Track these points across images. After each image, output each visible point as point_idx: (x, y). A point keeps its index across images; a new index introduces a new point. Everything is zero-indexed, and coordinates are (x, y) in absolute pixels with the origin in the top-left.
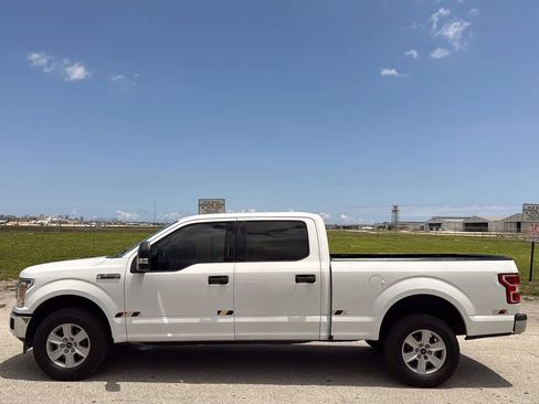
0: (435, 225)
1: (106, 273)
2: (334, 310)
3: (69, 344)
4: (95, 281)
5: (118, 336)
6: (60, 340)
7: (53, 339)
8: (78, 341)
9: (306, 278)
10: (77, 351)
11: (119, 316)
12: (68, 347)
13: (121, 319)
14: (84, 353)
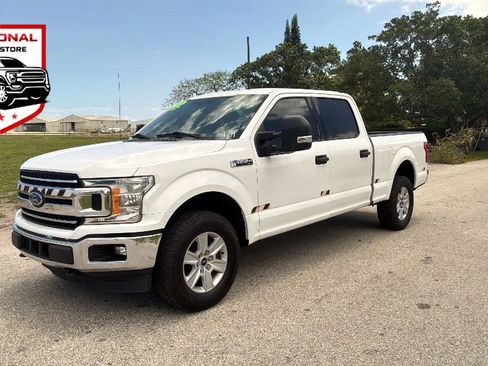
2: (375, 179)
3: (205, 259)
4: (230, 170)
5: (253, 236)
6: (196, 258)
7: (190, 259)
8: (214, 253)
9: (364, 154)
10: (214, 267)
11: (254, 211)
12: (203, 264)
13: (256, 214)
14: (221, 266)
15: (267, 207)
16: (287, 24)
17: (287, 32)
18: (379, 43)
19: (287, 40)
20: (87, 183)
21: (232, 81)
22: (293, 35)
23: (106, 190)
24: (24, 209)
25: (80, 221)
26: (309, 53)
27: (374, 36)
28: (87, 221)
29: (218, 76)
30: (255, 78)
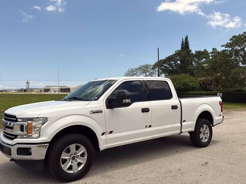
0: (47, 90)
1: (94, 110)
2: (183, 120)
3: (74, 157)
4: (89, 115)
5: (102, 146)
6: (69, 156)
7: (64, 156)
8: (79, 154)
9: (174, 107)
10: (79, 161)
11: (103, 134)
12: (73, 159)
13: (104, 136)
14: (83, 161)
15: (111, 132)
16: (183, 40)
17: (182, 44)
18: (226, 49)
19: (182, 48)
20: (19, 120)
21: (153, 68)
22: (185, 45)
23: (26, 123)
24: (4, 132)
25: (16, 137)
26: (193, 54)
27: (224, 45)
28: (19, 137)
29: (147, 66)
30: (165, 67)
